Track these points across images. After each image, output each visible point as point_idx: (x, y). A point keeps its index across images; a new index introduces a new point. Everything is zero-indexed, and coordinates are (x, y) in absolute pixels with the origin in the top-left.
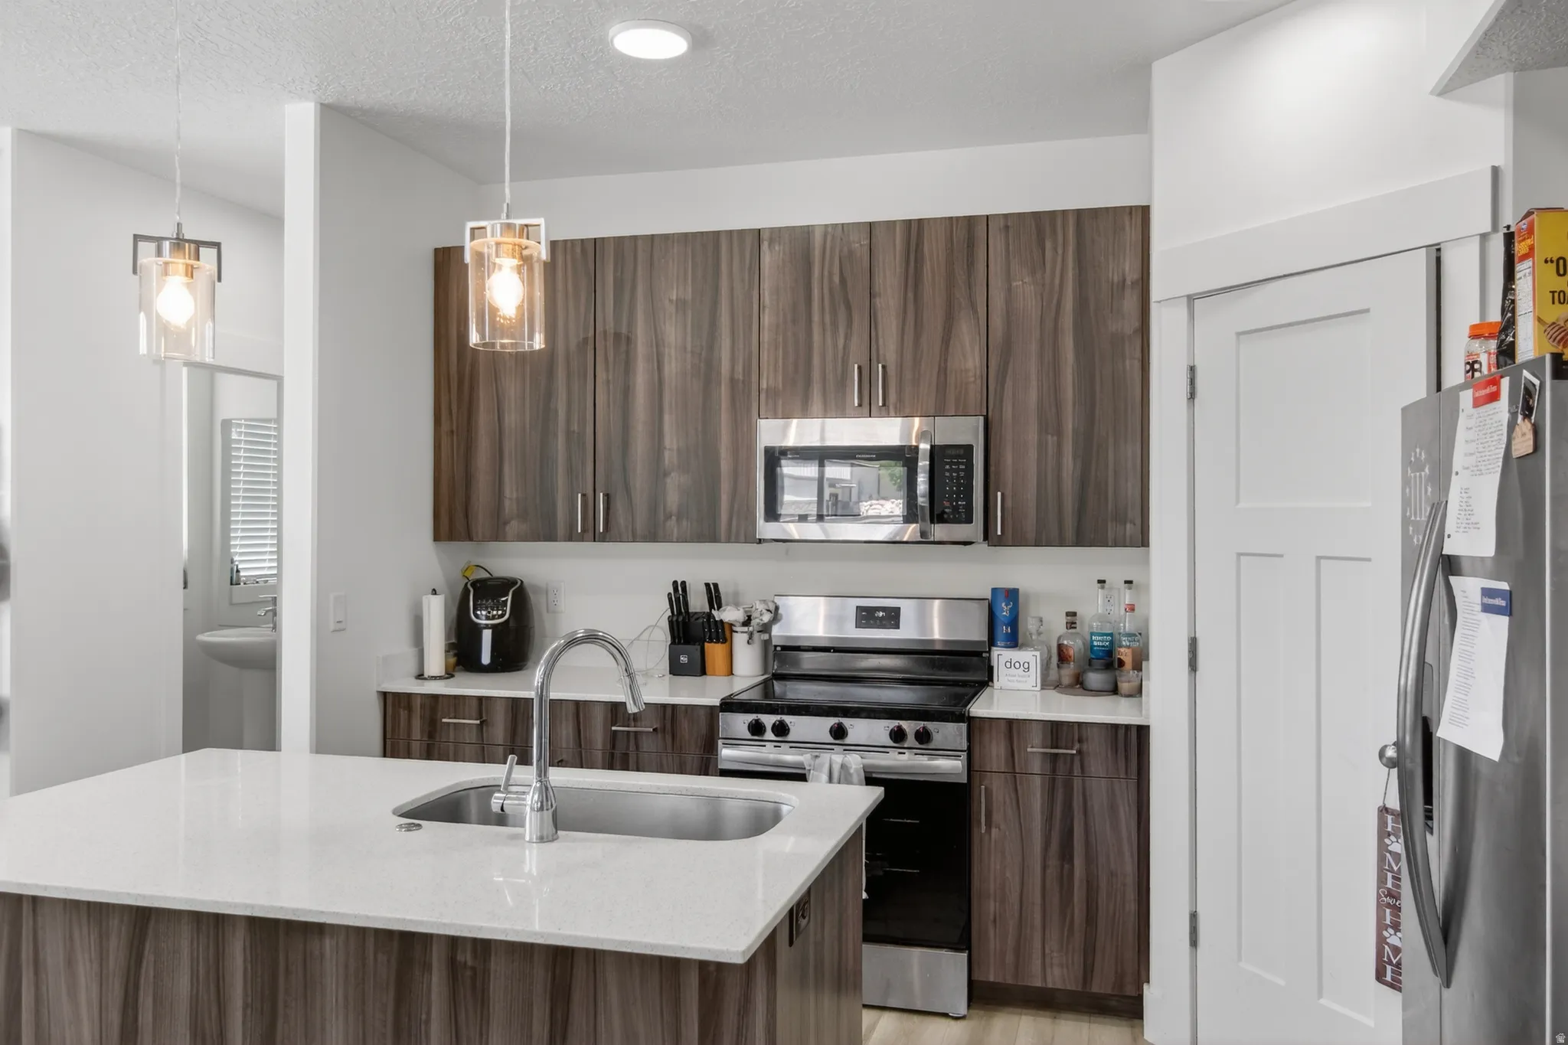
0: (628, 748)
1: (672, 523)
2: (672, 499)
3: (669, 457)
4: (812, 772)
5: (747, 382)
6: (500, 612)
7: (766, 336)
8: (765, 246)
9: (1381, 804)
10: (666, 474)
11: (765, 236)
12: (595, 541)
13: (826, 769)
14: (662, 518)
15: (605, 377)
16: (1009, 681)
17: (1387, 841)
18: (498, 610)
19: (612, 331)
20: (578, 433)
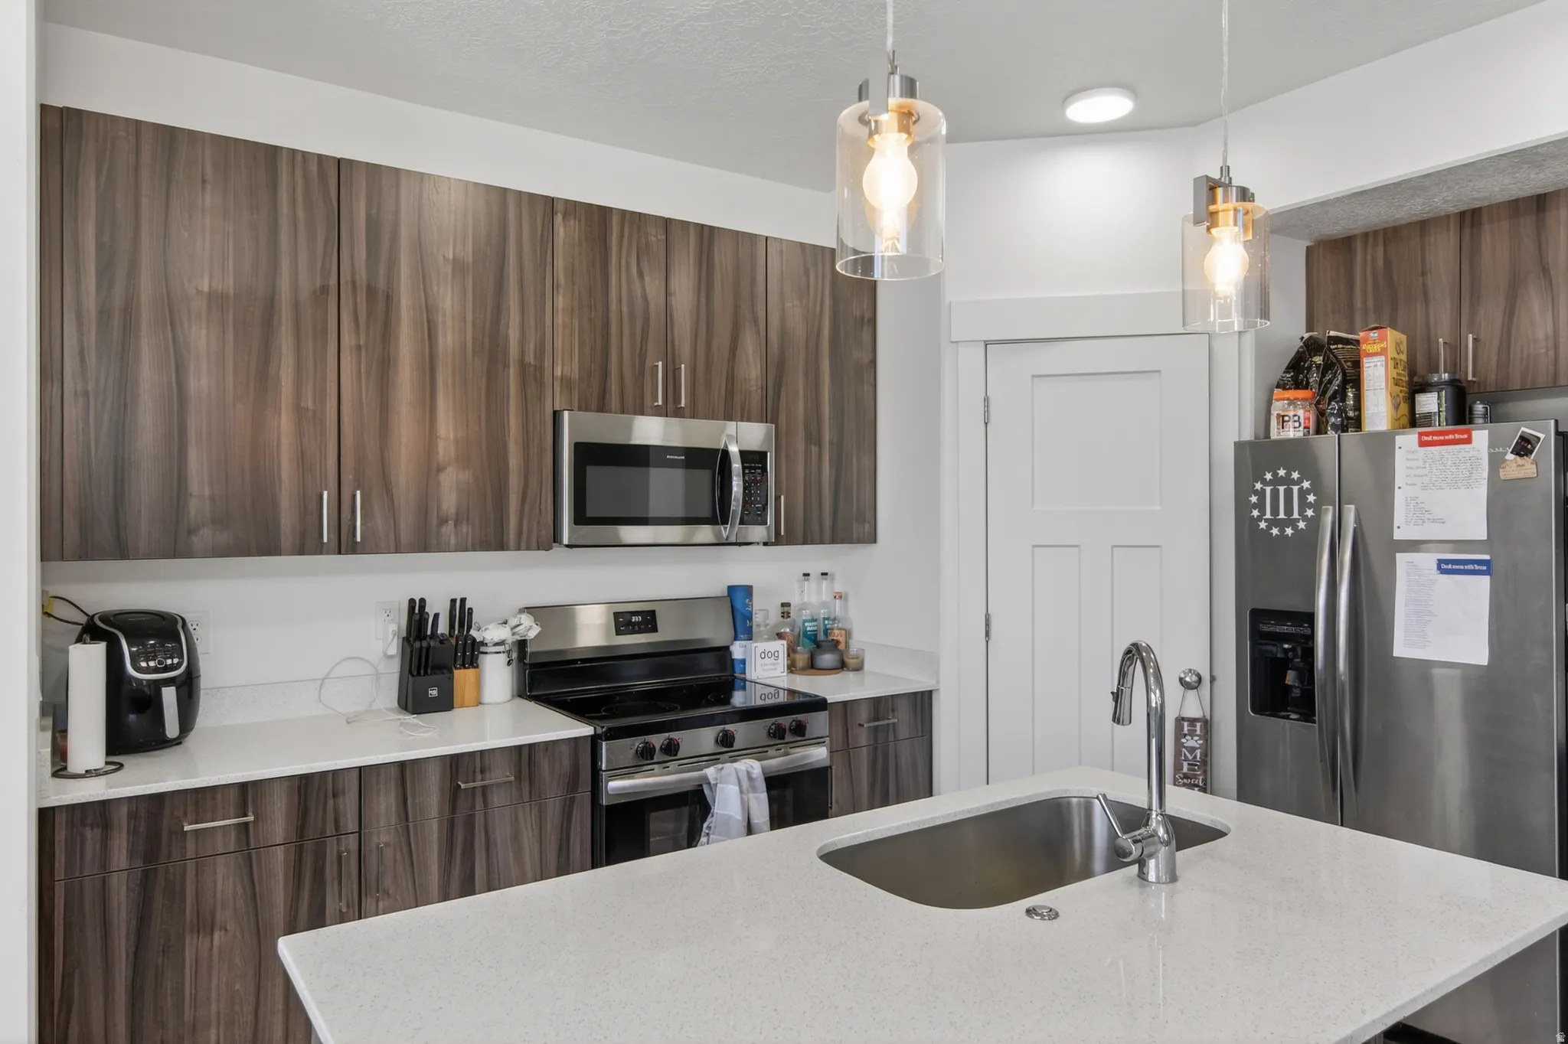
0: (473, 807)
1: (448, 529)
2: (449, 500)
3: (445, 449)
4: (718, 785)
5: (539, 369)
6: (176, 661)
7: (560, 319)
8: (559, 218)
9: (1177, 715)
10: (440, 470)
11: (559, 207)
12: (340, 553)
13: (734, 779)
14: (435, 522)
15: (354, 342)
16: (764, 670)
17: (1183, 740)
18: (172, 658)
19: (365, 283)
20: (314, 412)
